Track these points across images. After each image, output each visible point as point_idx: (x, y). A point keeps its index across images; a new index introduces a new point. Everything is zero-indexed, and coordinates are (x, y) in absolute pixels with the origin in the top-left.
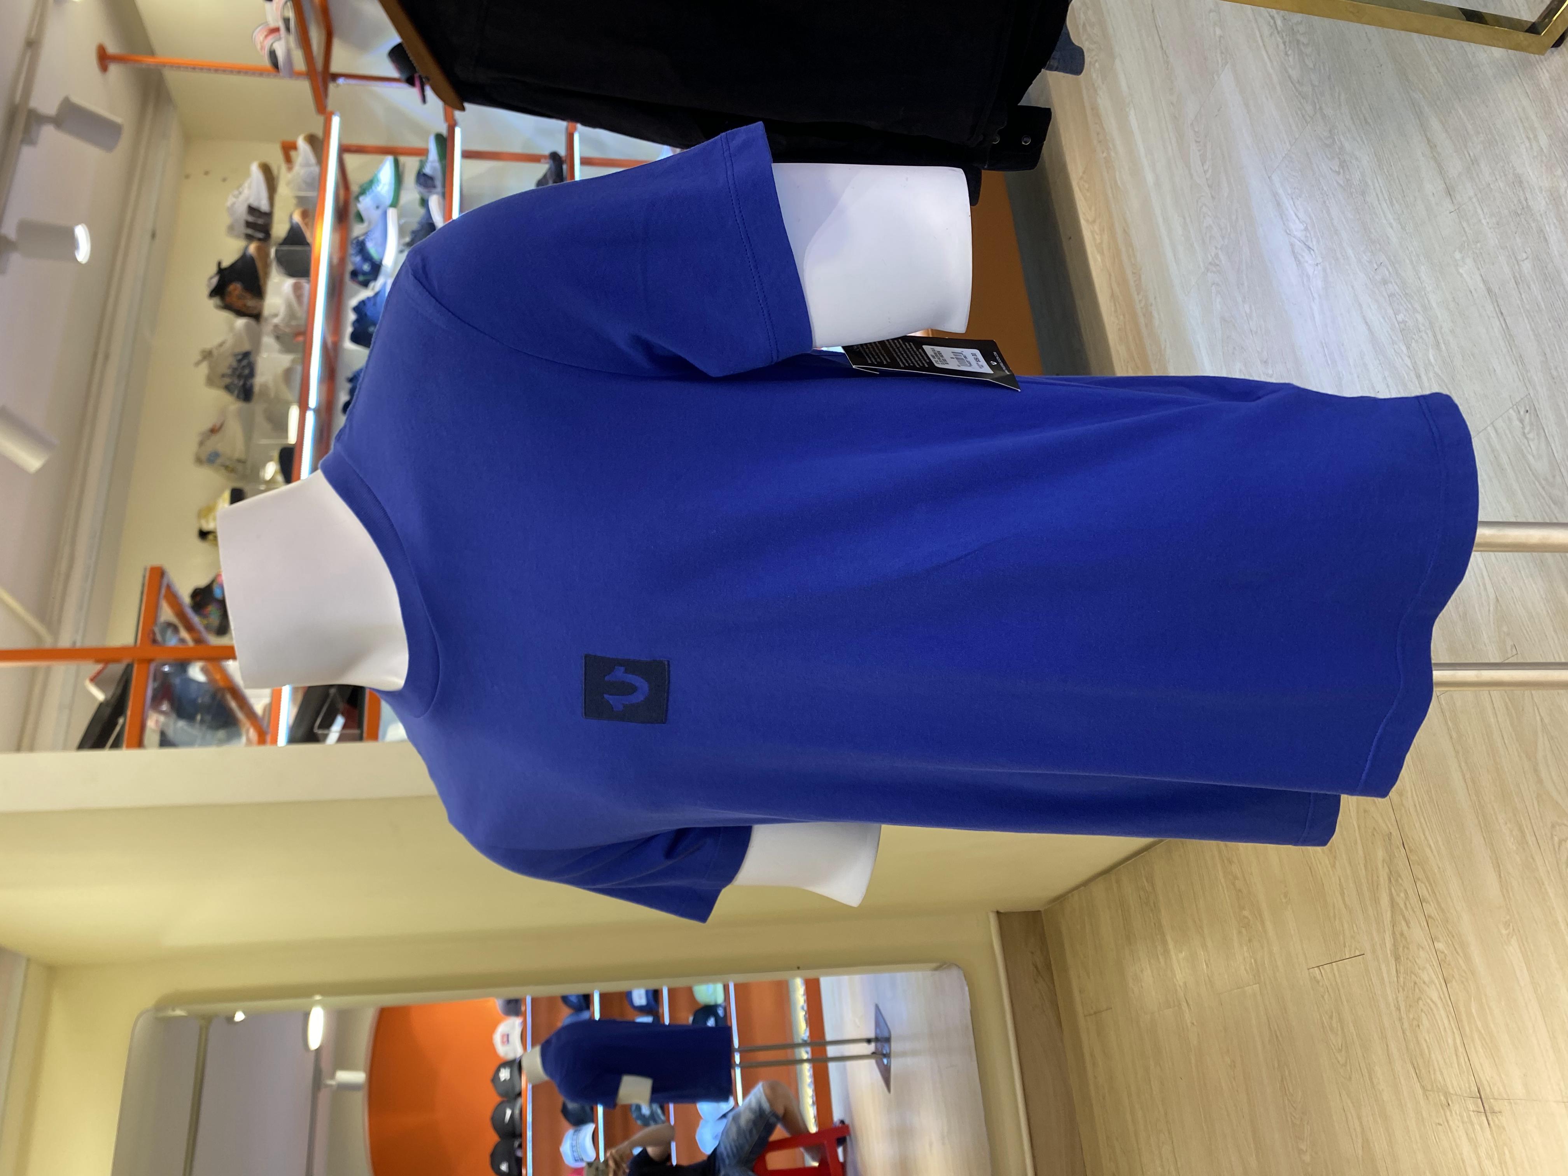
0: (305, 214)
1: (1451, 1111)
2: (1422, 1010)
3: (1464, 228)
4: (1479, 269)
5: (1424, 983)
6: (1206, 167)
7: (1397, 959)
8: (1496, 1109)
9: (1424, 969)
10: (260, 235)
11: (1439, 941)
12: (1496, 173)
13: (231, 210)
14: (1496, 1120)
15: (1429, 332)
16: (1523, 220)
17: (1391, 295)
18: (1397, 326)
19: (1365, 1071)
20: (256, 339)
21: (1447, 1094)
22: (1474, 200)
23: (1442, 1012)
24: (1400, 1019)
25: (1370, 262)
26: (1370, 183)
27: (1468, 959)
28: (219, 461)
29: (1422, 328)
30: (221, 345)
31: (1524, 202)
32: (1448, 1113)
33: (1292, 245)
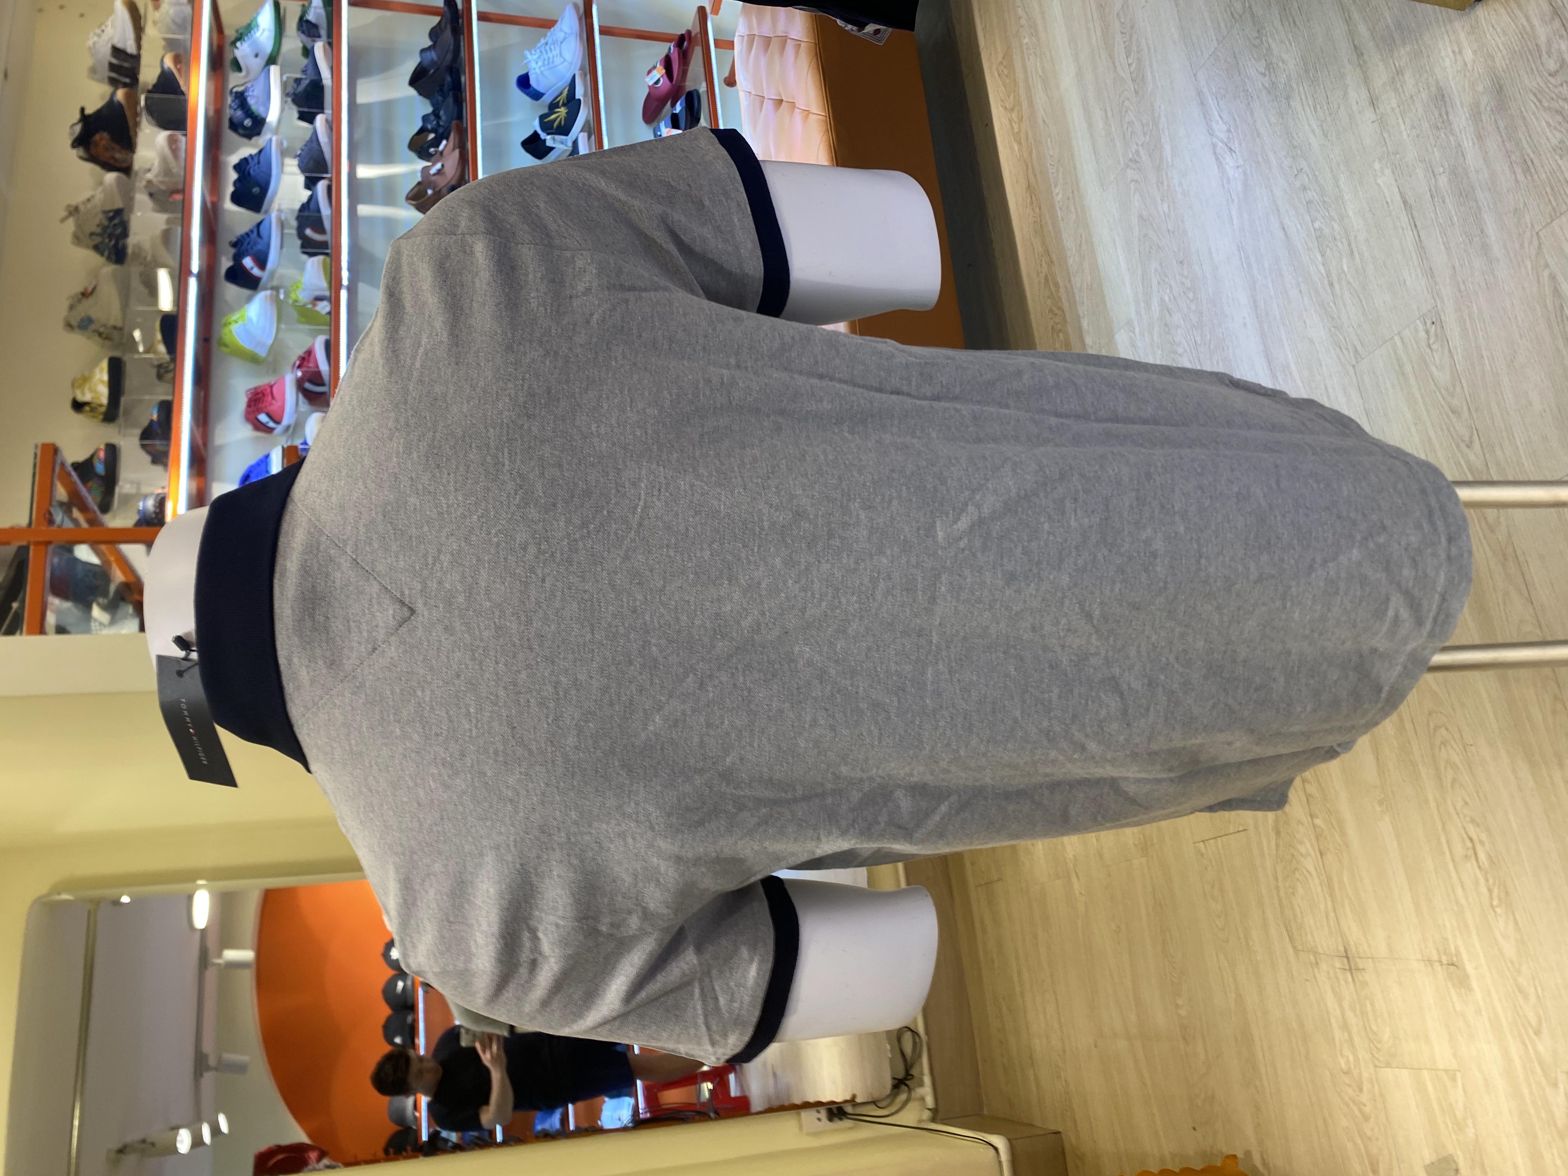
0: (177, 60)
1: (1318, 968)
2: (1298, 880)
3: (1384, 139)
4: (1396, 180)
5: (1301, 854)
6: (1130, 61)
7: (1278, 833)
8: (1361, 966)
9: (1301, 842)
10: (127, 80)
11: (1317, 817)
12: (1420, 85)
13: (92, 50)
14: (1360, 976)
15: (1344, 240)
16: (1443, 135)
17: (1309, 202)
18: (1313, 233)
19: (1242, 935)
20: (128, 196)
21: (1316, 953)
22: (1397, 111)
23: (1317, 881)
24: (1277, 888)
25: (1291, 167)
26: (1295, 86)
27: (1343, 833)
28: (93, 327)
29: (1338, 237)
30: (89, 200)
31: (1445, 116)
32: (1316, 970)
33: (1214, 146)
